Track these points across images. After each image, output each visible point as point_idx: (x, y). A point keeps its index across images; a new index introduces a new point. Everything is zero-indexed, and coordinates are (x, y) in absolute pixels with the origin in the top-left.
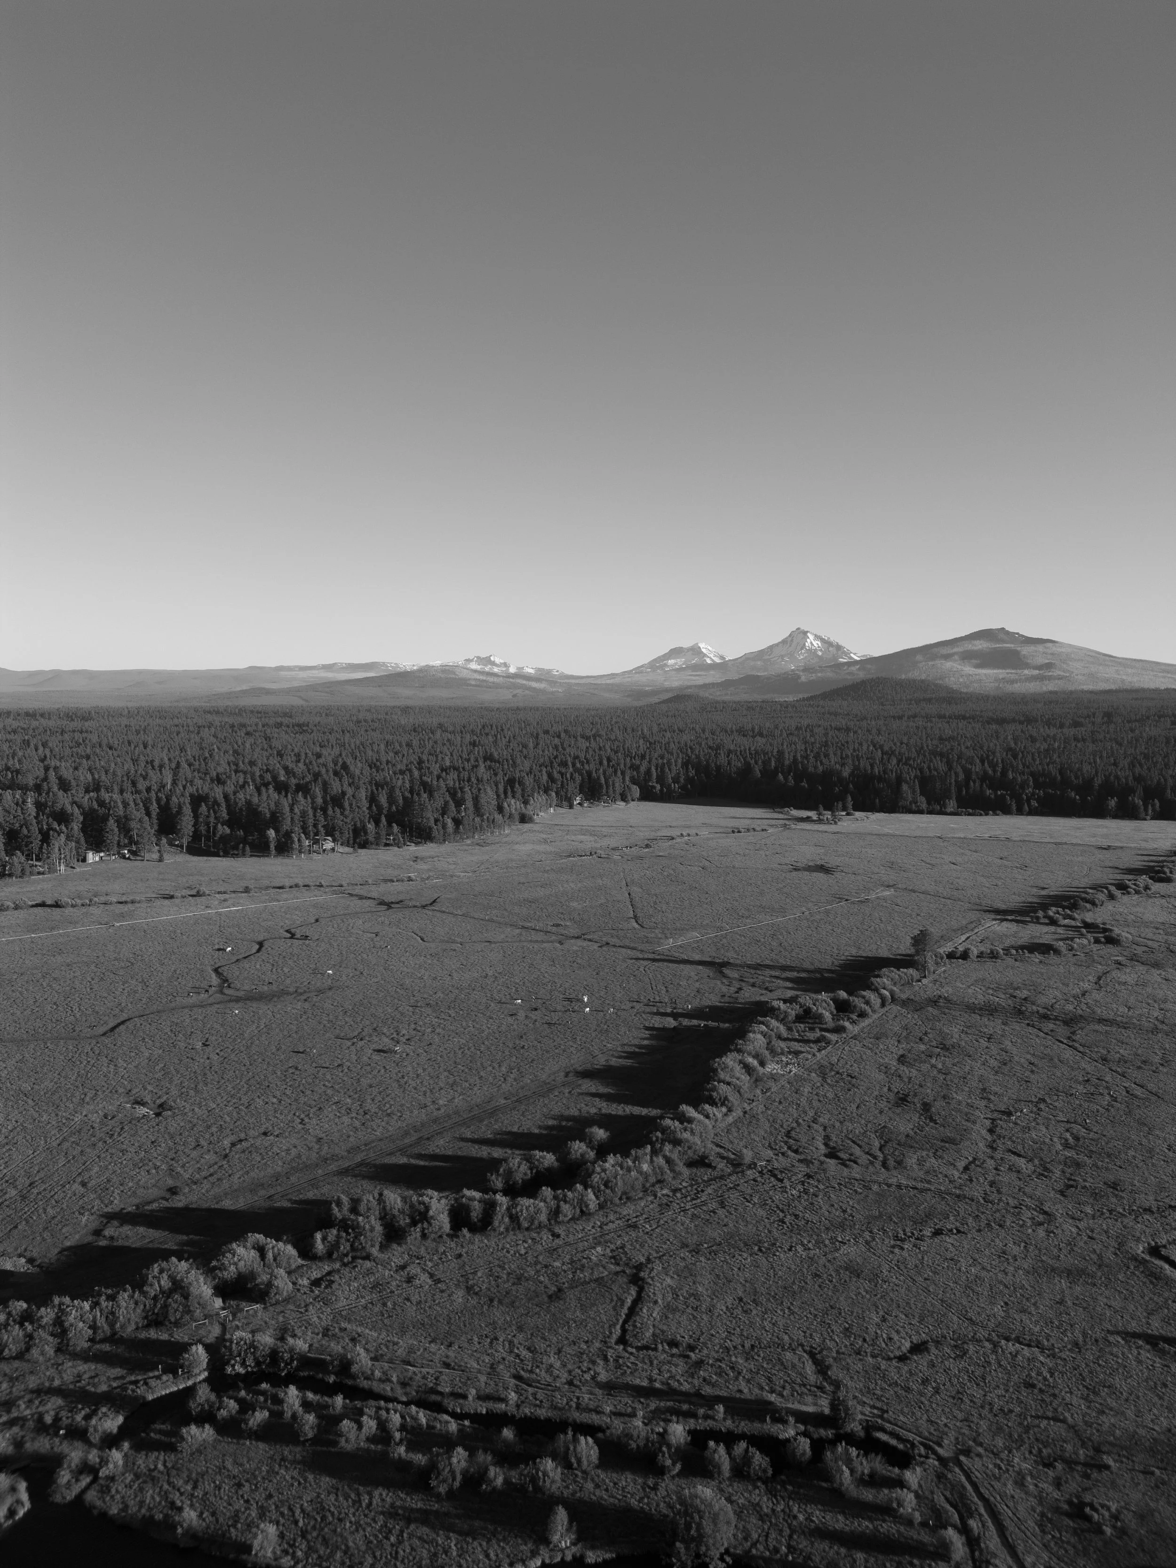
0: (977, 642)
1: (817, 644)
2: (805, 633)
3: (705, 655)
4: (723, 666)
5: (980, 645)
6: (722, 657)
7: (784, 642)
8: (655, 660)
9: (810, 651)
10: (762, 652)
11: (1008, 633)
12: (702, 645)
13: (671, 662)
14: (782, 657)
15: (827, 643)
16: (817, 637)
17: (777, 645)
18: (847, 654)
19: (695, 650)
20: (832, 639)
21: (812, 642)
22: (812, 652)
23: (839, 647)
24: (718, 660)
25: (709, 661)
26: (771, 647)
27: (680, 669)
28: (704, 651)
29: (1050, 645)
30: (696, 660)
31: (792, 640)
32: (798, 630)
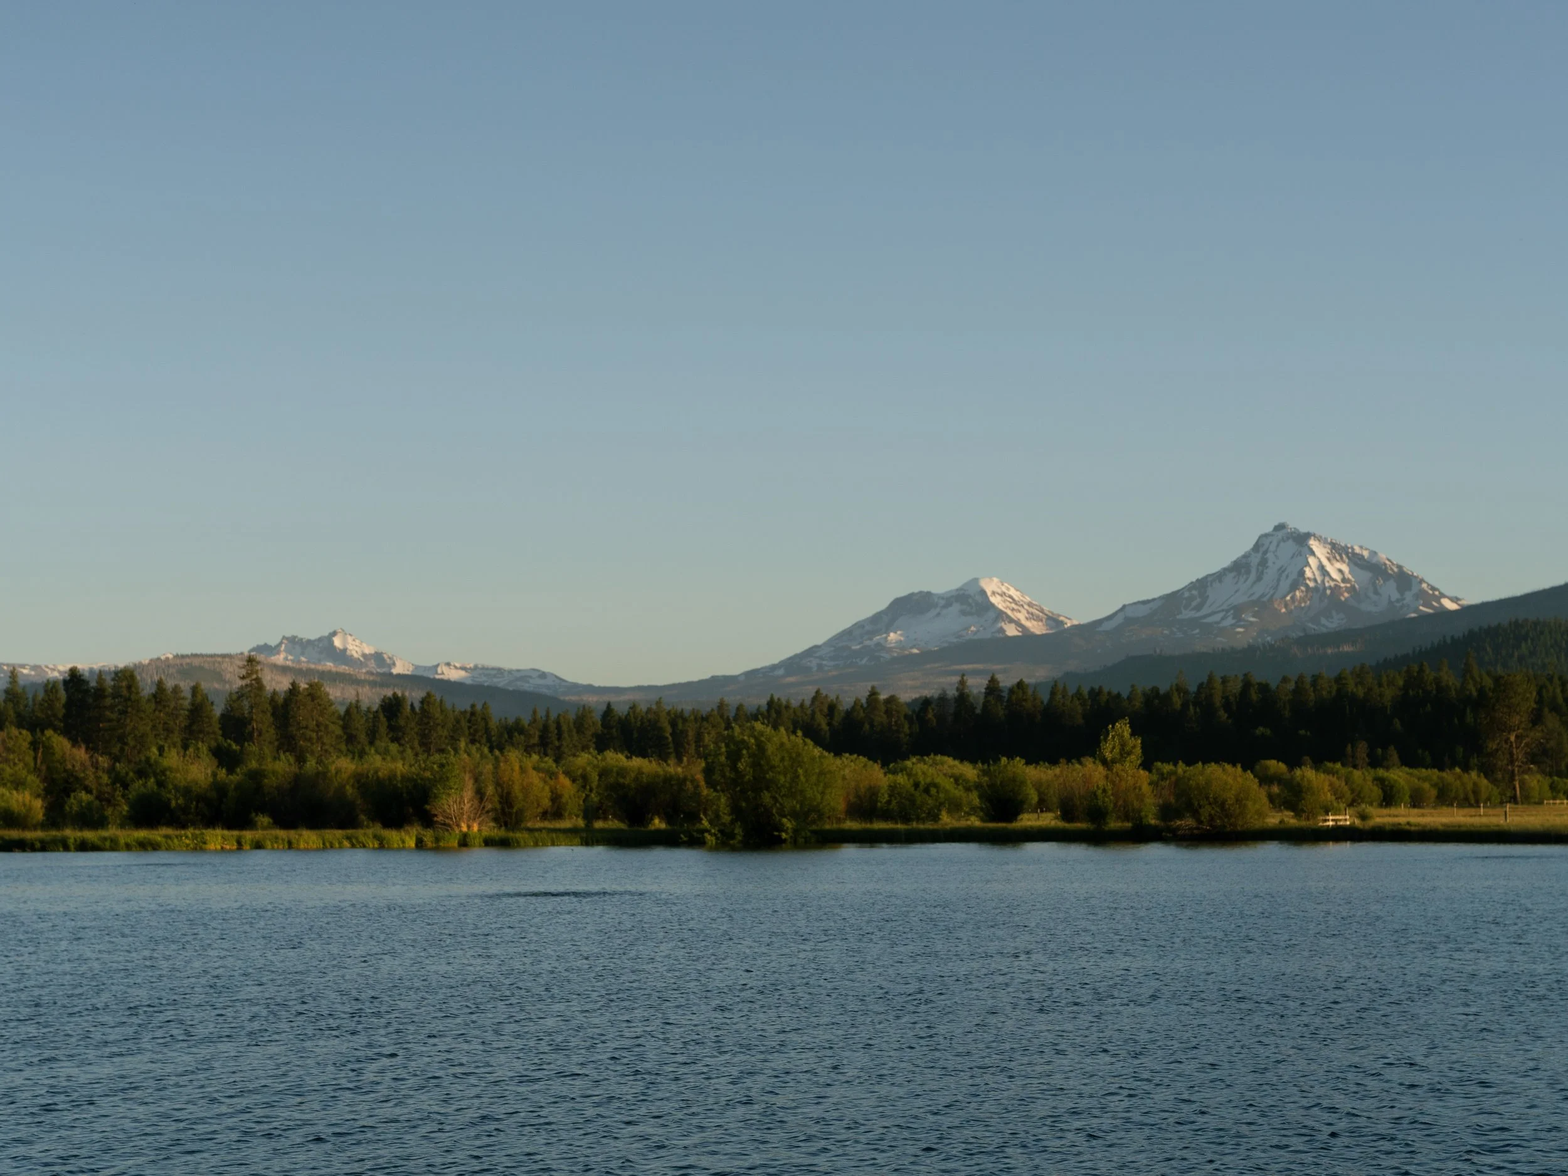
1: (1337, 570)
2: (1301, 539)
3: (1001, 615)
6: (1053, 620)
7: (1239, 567)
8: (847, 634)
9: (1318, 590)
10: (1172, 600)
12: (990, 586)
13: (898, 636)
14: (1237, 611)
15: (1370, 568)
16: (1338, 550)
17: (1219, 576)
19: (971, 601)
20: (1383, 556)
21: (1321, 565)
22: (1325, 596)
23: (1404, 580)
24: (1037, 628)
25: (1011, 631)
26: (1201, 585)
28: (995, 600)
30: (974, 629)
31: (1263, 563)
32: (1280, 527)
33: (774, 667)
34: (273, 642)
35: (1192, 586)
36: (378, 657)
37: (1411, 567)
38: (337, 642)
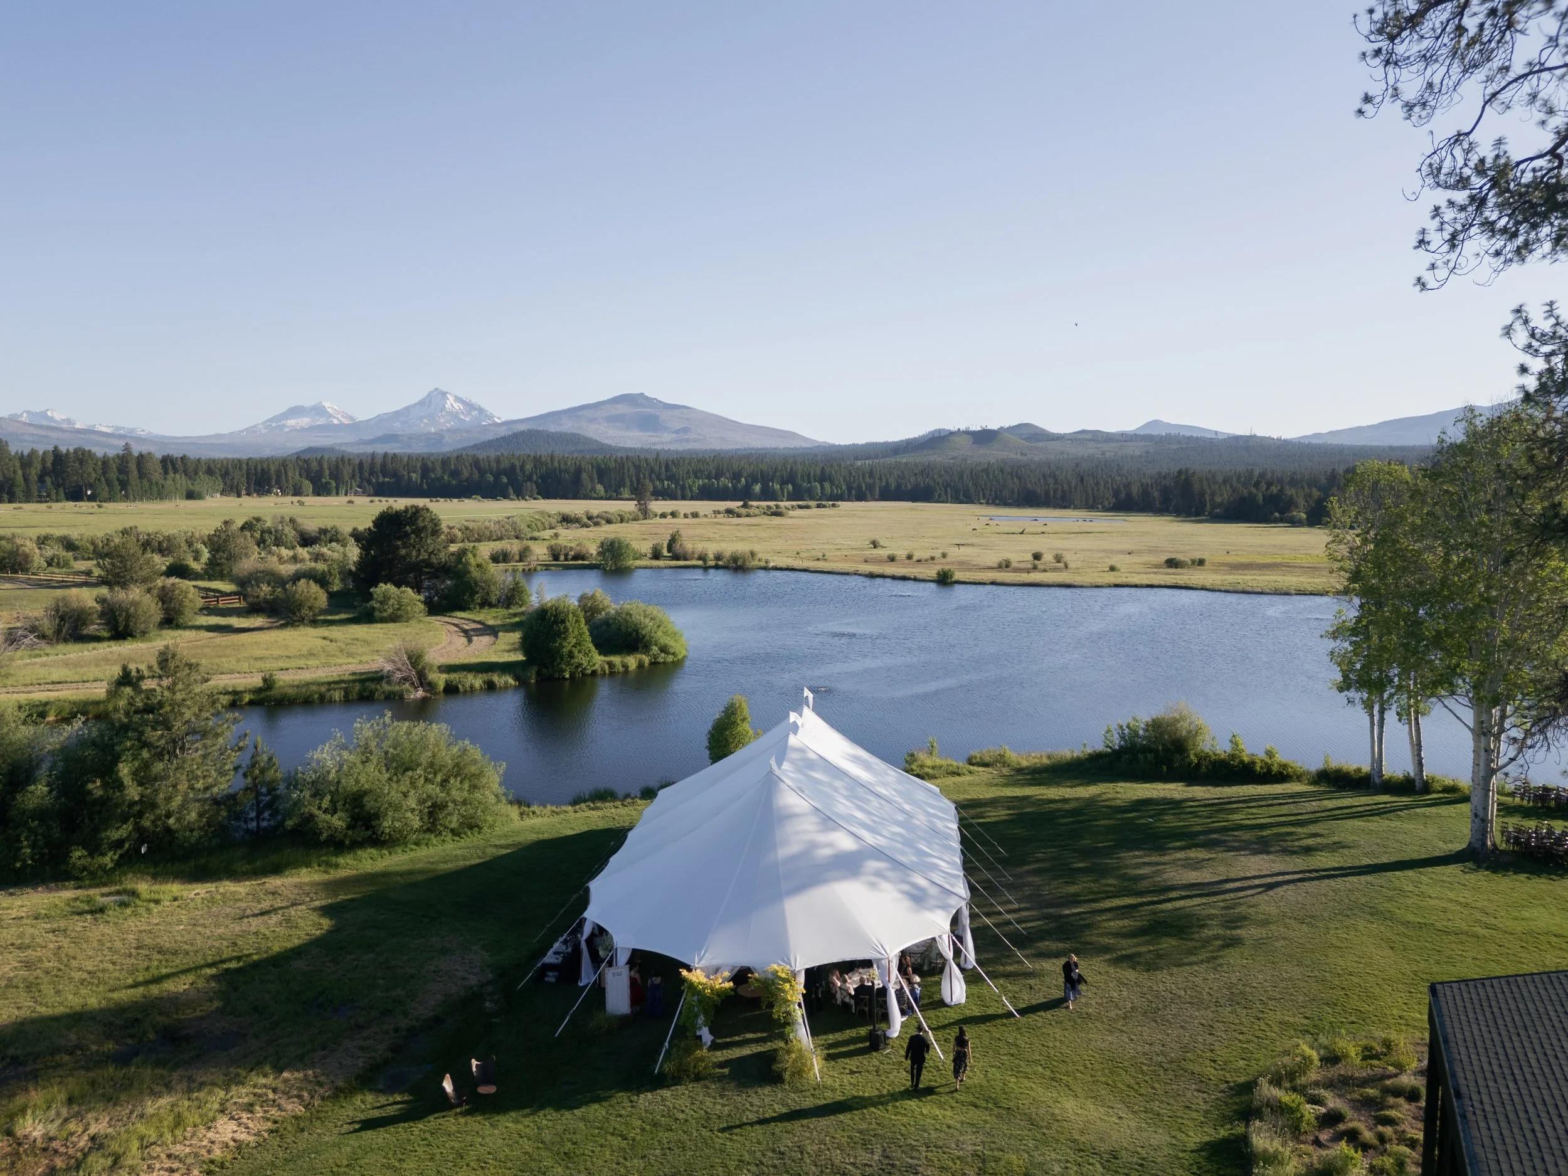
0: (619, 406)
1: (458, 406)
2: (444, 394)
3: (331, 416)
4: (356, 426)
5: (622, 409)
6: (351, 418)
7: (422, 403)
8: (270, 420)
9: (450, 413)
10: (397, 414)
11: (647, 398)
12: (326, 404)
13: (291, 422)
14: (421, 418)
15: (470, 406)
16: (458, 399)
17: (414, 406)
18: (491, 417)
19: (319, 410)
20: (473, 402)
21: (451, 403)
22: (454, 415)
23: (481, 410)
24: (346, 422)
25: (336, 422)
26: (408, 408)
27: (303, 429)
28: (329, 410)
29: (685, 410)
30: (321, 421)
31: (430, 402)
32: (436, 389)
33: (242, 431)
34: (19, 413)
35: (405, 408)
36: (68, 421)
37: (484, 406)
38: (49, 414)
